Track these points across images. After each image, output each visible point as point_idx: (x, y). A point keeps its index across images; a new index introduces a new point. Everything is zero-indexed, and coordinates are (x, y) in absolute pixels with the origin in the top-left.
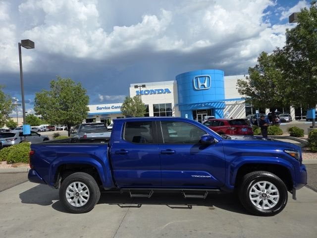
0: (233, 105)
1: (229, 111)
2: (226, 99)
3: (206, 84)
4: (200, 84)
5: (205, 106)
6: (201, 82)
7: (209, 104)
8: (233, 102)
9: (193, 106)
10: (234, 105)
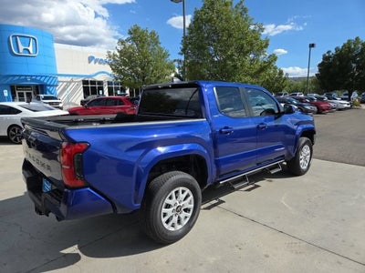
0: (68, 82)
1: (64, 89)
2: (59, 73)
3: (31, 49)
4: (21, 48)
5: (32, 80)
6: (23, 44)
7: (38, 78)
8: (69, 79)
9: (10, 78)
10: (70, 82)
